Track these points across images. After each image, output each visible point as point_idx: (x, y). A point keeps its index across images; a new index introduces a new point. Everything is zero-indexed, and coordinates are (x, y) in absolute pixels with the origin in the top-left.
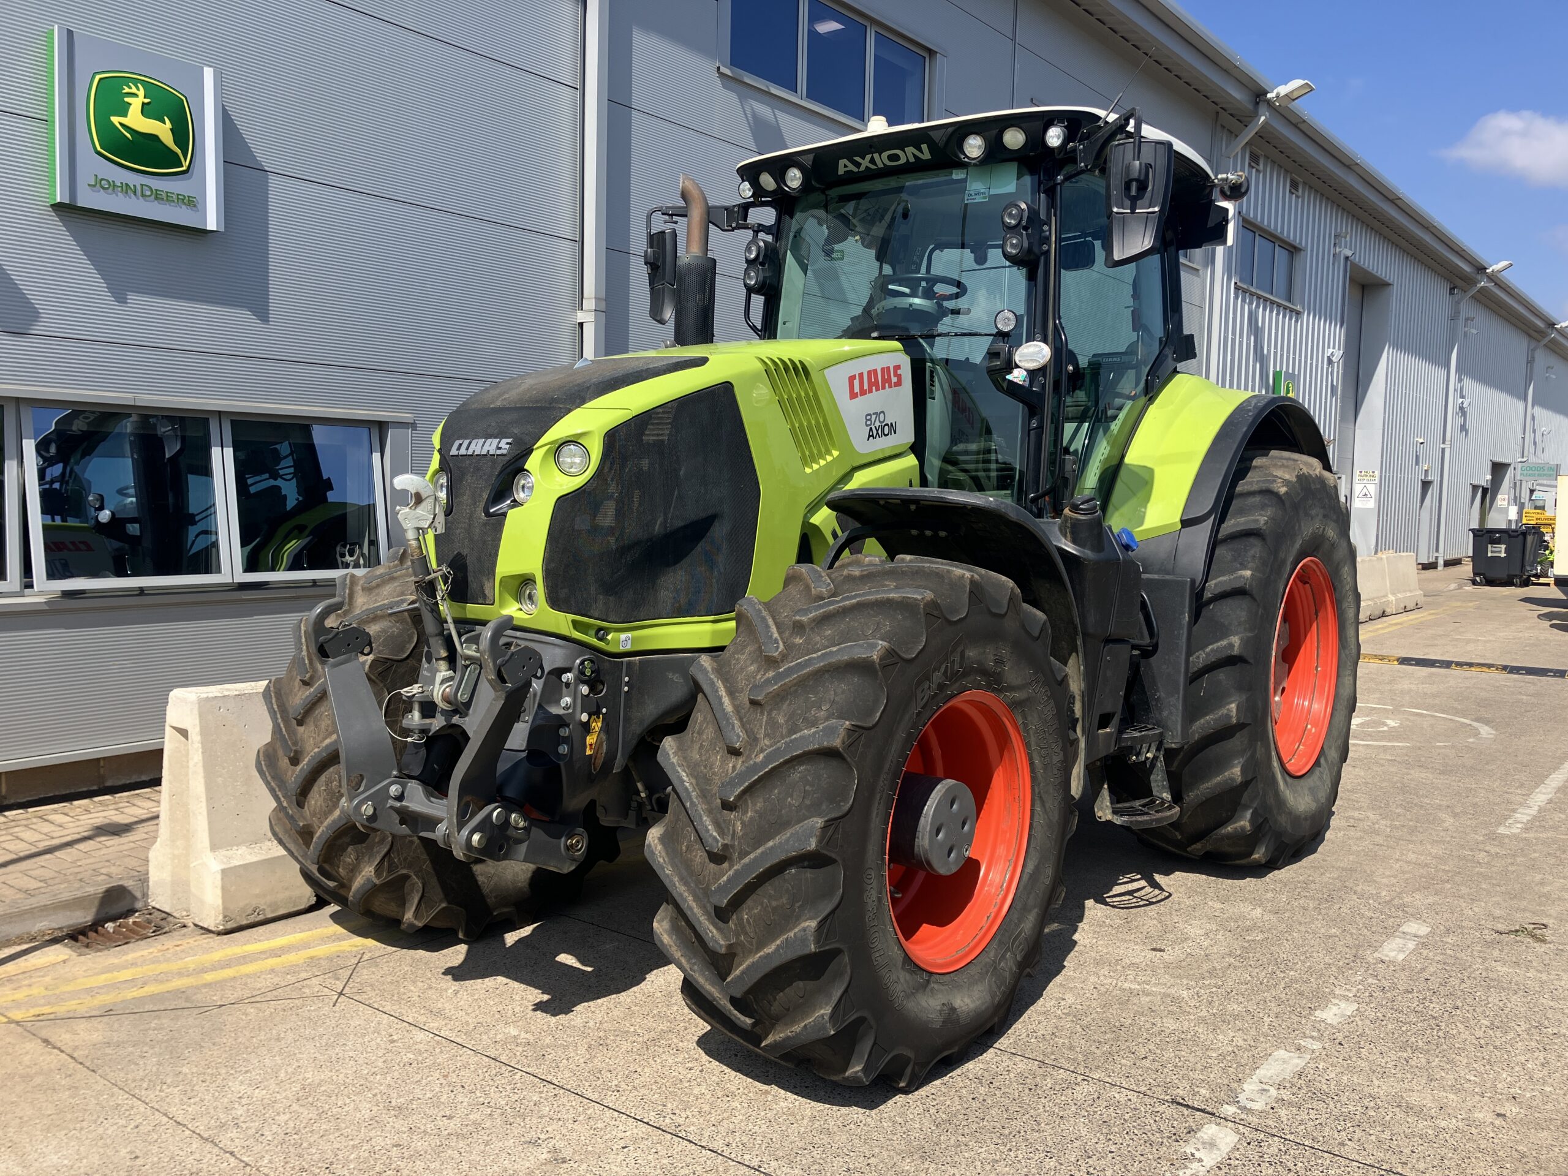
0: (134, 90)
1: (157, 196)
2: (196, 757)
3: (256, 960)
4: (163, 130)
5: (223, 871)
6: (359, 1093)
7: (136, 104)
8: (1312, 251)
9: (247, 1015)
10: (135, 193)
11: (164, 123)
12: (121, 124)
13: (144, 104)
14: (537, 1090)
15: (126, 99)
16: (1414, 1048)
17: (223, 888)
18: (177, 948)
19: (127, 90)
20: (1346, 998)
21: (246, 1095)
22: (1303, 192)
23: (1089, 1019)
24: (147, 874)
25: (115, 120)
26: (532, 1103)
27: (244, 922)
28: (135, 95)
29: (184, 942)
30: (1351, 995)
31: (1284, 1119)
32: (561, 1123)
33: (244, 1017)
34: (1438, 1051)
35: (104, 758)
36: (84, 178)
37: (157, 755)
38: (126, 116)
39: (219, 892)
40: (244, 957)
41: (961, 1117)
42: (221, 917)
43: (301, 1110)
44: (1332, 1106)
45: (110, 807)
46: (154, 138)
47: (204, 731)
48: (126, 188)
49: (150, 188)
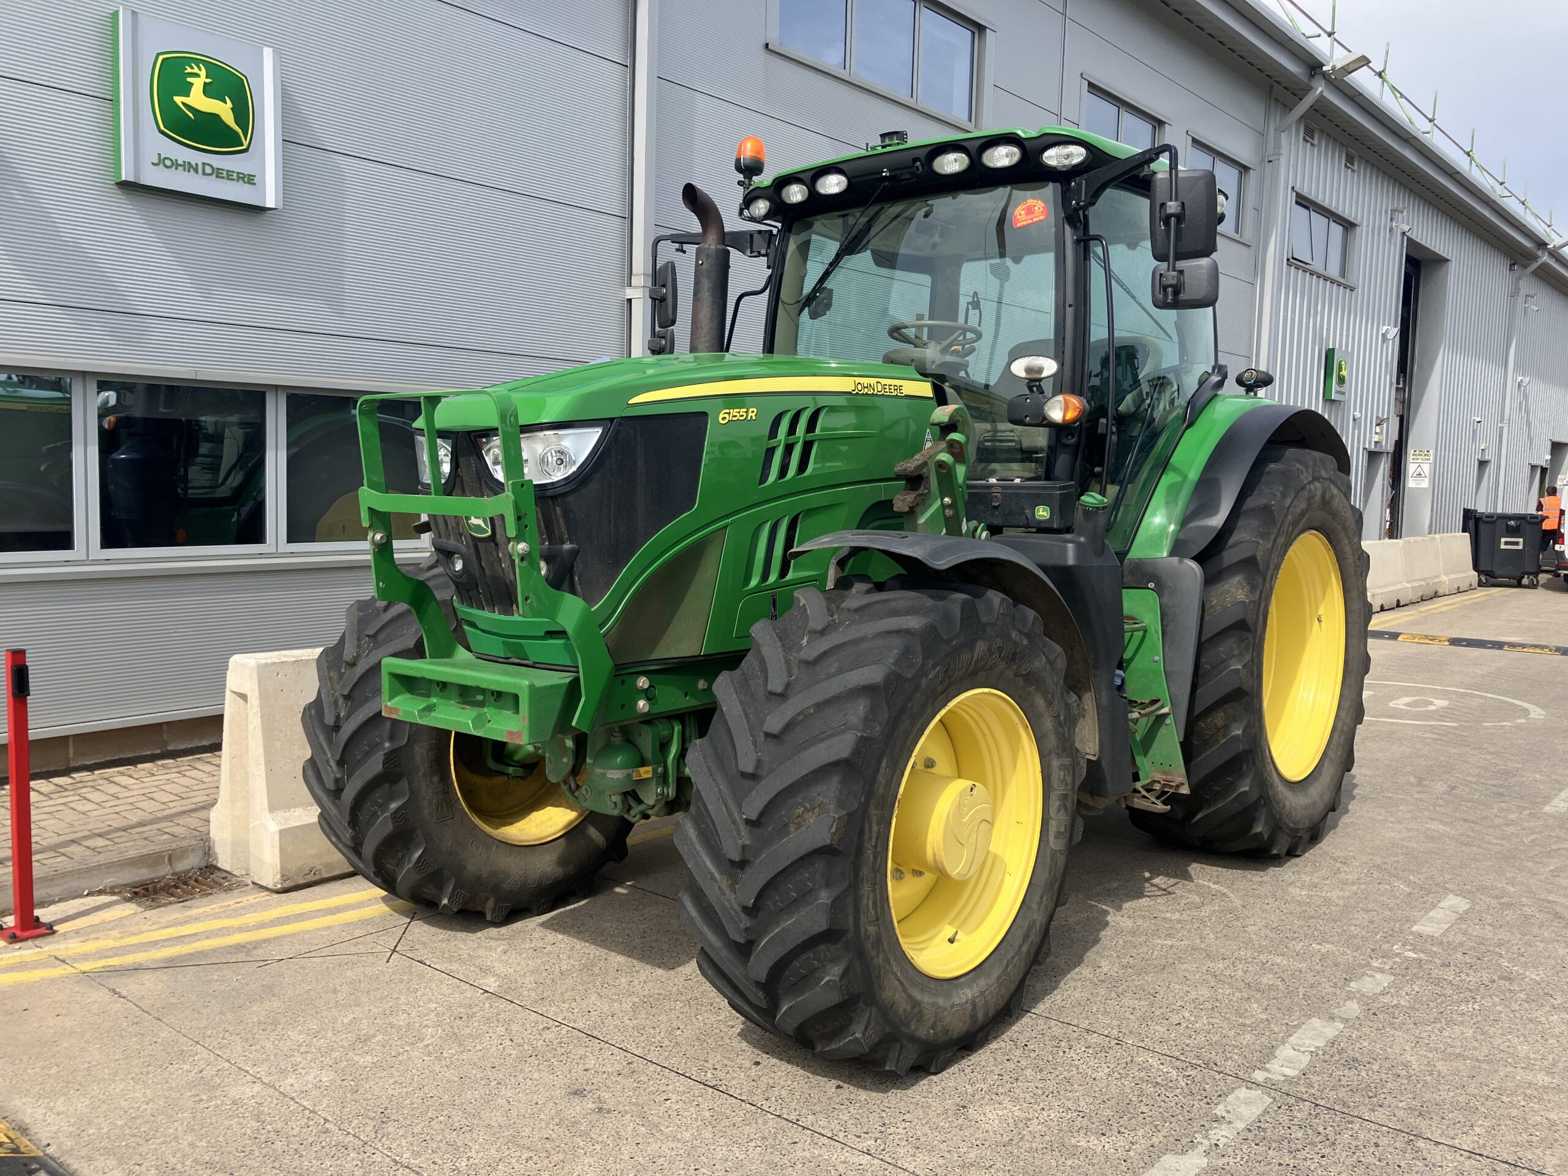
0: (196, 70)
1: (218, 173)
2: (255, 722)
3: (313, 917)
4: (224, 110)
5: (281, 832)
6: (412, 1044)
7: (198, 84)
8: (1368, 226)
9: (303, 968)
10: (196, 171)
11: (225, 103)
12: (184, 104)
13: (205, 83)
14: (584, 1044)
15: (189, 79)
16: (1449, 1019)
17: (281, 850)
18: (238, 905)
19: (189, 70)
20: (1381, 971)
21: (304, 1044)
22: (1359, 167)
23: (1124, 987)
24: (209, 834)
25: (178, 100)
26: (578, 1057)
27: (302, 881)
28: (197, 75)
29: (244, 899)
30: (1388, 967)
31: (1316, 1085)
32: (605, 1076)
33: (301, 971)
34: (1472, 1022)
35: (168, 723)
36: (147, 156)
37: (217, 721)
38: (188, 96)
39: (277, 851)
40: (301, 915)
41: (996, 1077)
42: (279, 876)
43: (356, 1058)
44: (1364, 1073)
45: (173, 770)
46: (215, 117)
47: (264, 696)
48: (189, 167)
49: (211, 166)
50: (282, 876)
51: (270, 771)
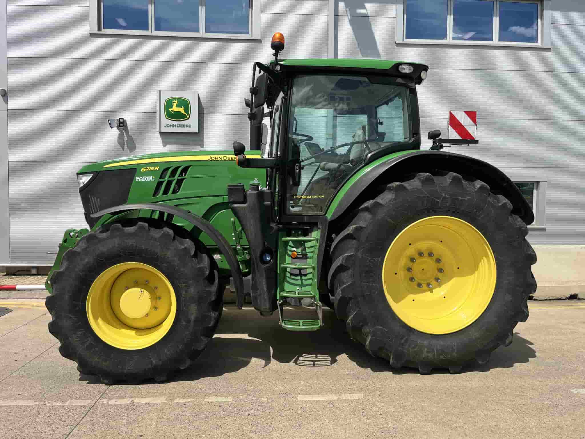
0: (175, 101)
1: (181, 126)
4: (182, 110)
7: (175, 104)
10: (175, 126)
11: (182, 107)
12: (171, 110)
13: (177, 104)
15: (173, 104)
19: (173, 102)
25: (170, 109)
28: (175, 102)
36: (163, 124)
38: (172, 108)
46: (180, 112)
48: (173, 126)
49: (179, 124)
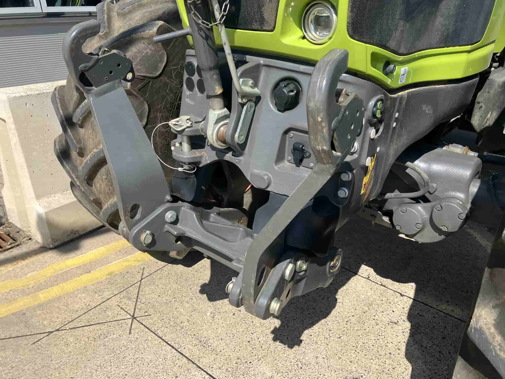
5: (47, 213)
9: (68, 346)
27: (66, 240)
33: (66, 348)
47: (17, 119)
50: (53, 239)
51: (32, 173)
